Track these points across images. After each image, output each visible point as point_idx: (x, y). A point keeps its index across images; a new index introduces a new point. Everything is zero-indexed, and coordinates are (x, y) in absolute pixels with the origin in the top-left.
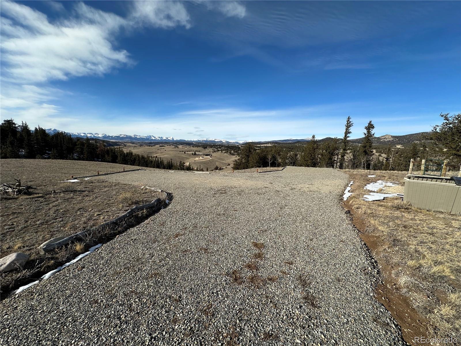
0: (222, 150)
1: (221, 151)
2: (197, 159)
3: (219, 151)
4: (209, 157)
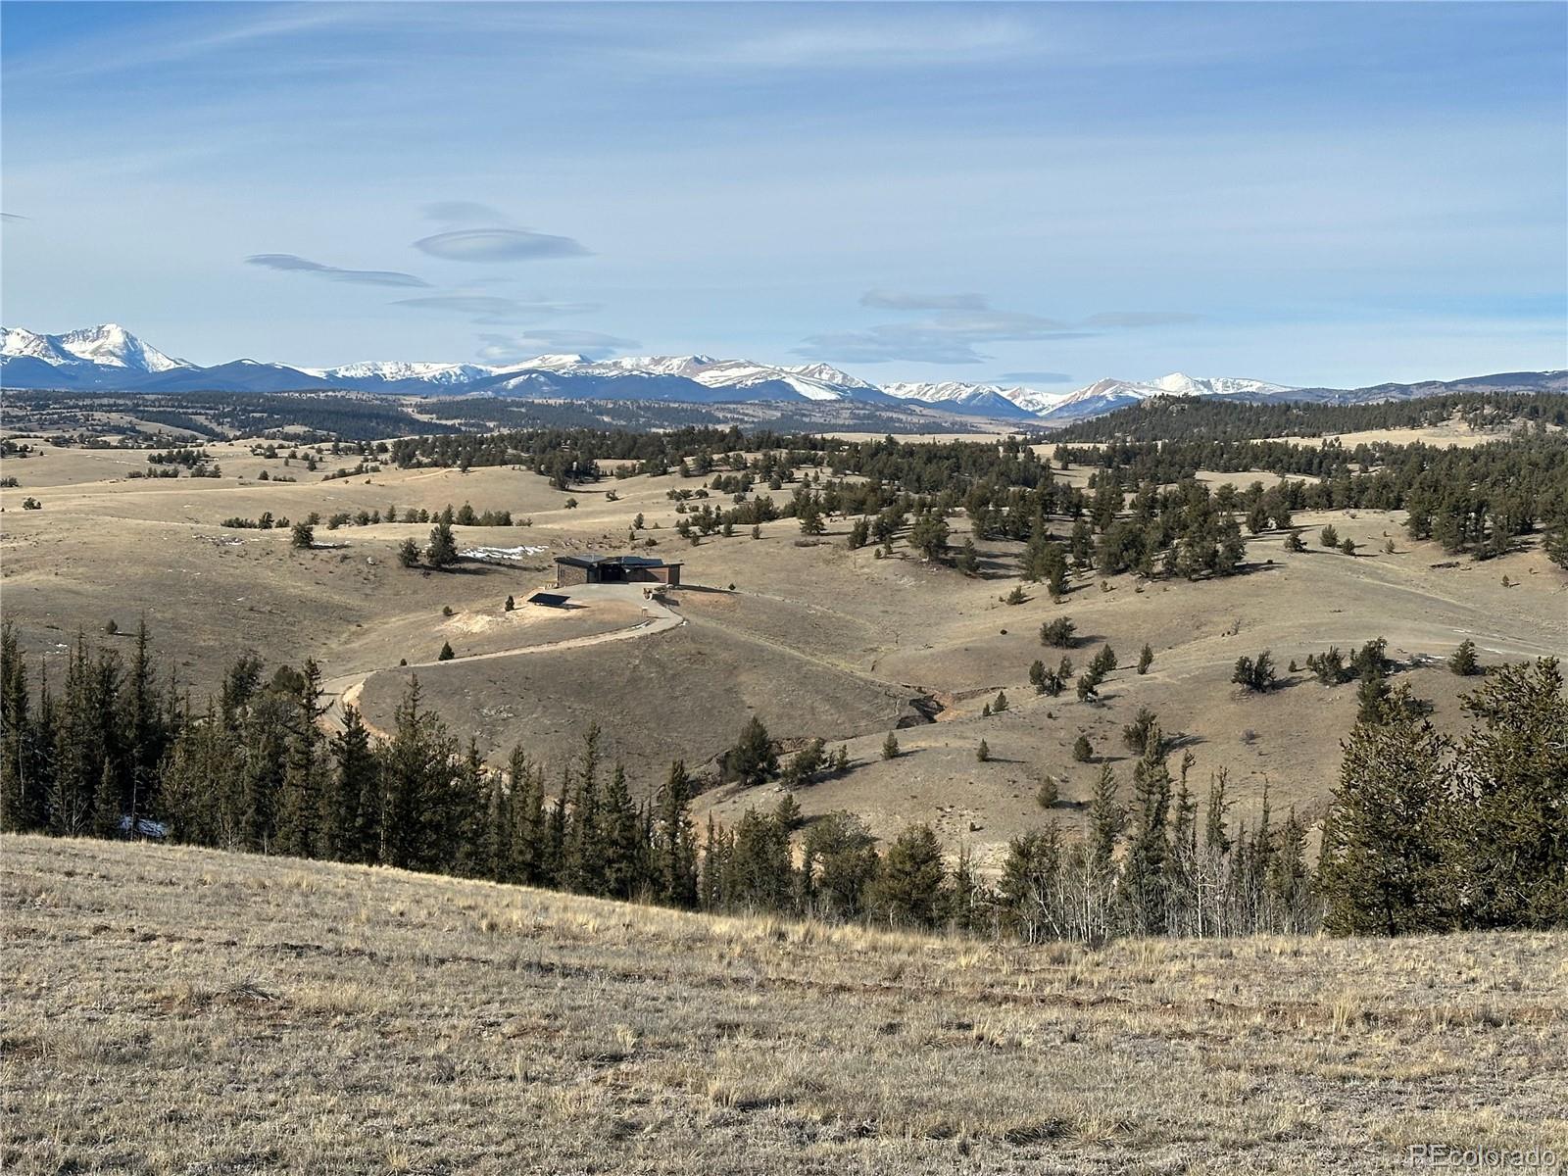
0: (804, 508)
1: (791, 511)
2: (479, 624)
3: (765, 512)
4: (632, 595)
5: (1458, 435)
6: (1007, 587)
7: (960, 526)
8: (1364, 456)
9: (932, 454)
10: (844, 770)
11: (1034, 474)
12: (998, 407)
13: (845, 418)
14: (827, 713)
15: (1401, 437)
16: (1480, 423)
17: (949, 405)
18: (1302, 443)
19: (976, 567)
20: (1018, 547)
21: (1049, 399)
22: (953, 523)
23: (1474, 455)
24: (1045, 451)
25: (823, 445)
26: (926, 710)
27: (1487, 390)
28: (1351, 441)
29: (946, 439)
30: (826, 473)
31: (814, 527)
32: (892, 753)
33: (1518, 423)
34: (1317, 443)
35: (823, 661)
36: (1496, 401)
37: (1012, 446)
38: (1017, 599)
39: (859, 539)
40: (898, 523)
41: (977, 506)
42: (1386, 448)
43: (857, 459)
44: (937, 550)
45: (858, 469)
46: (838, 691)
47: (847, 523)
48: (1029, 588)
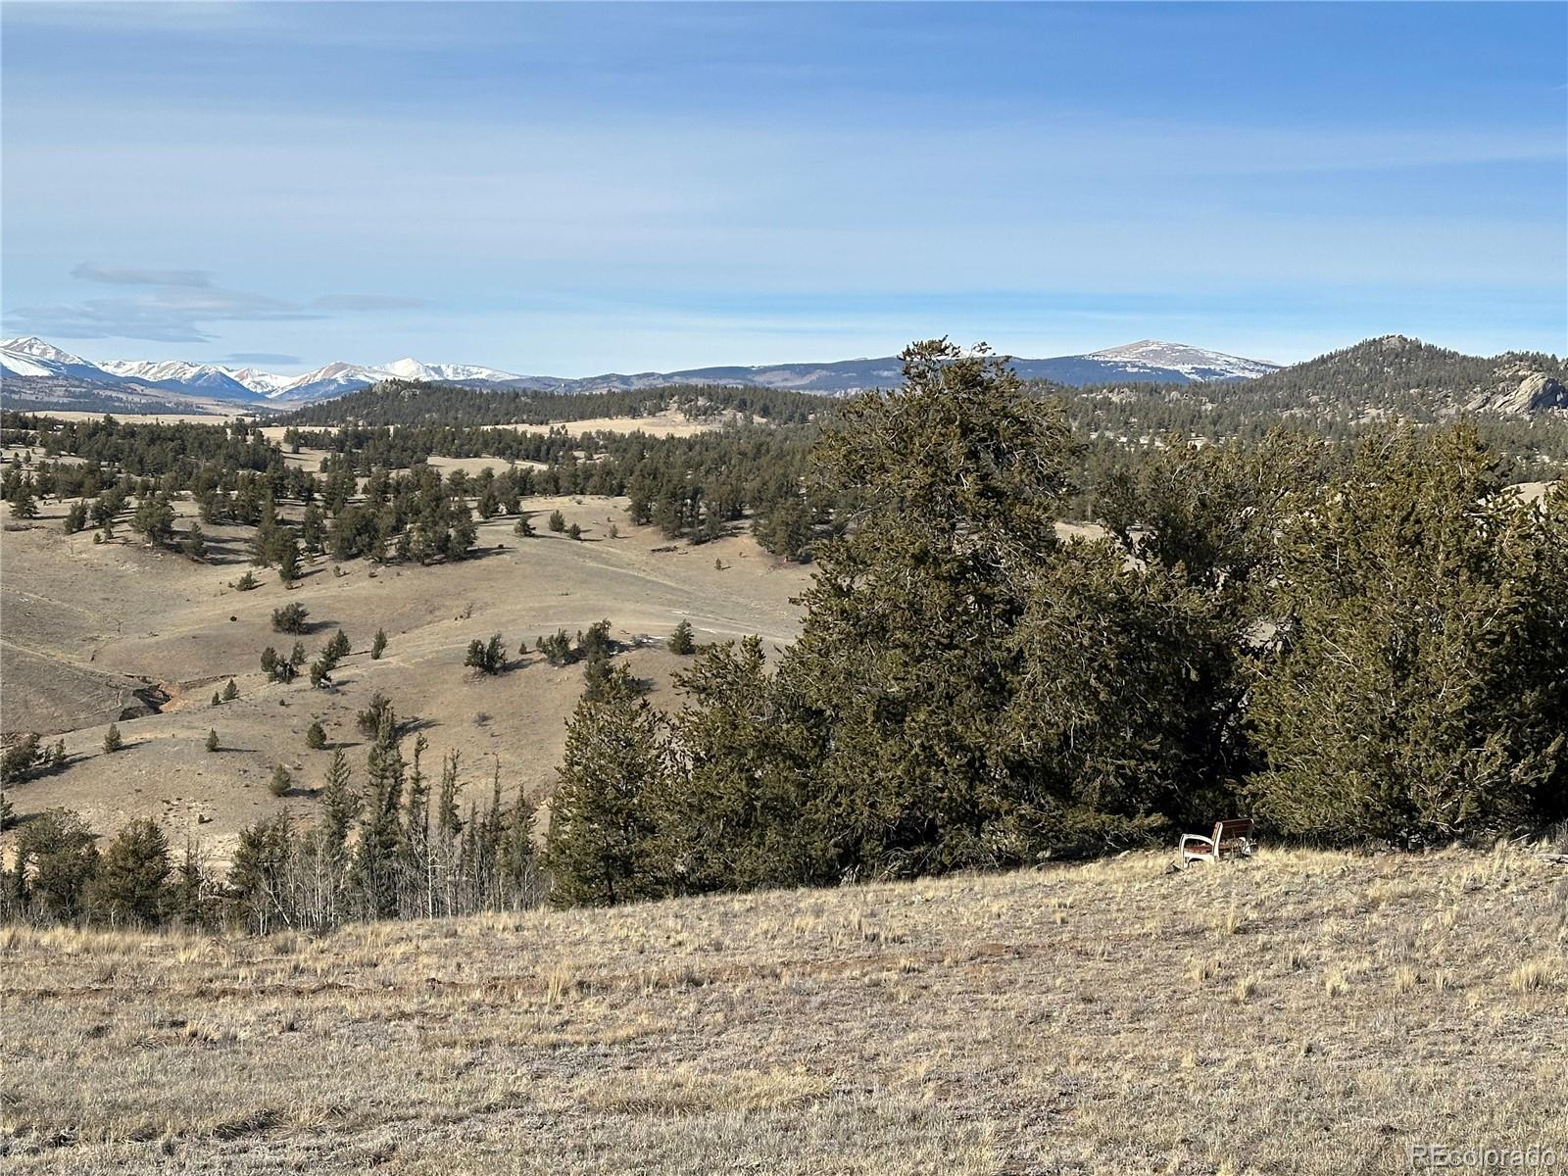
0: (14, 490)
5: (674, 425)
6: (237, 573)
7: (187, 510)
8: (588, 443)
9: (156, 435)
10: (61, 765)
11: (264, 457)
12: (225, 388)
13: (59, 395)
14: (42, 707)
15: (623, 426)
16: (694, 413)
17: (172, 385)
18: (531, 430)
19: (202, 552)
20: (248, 532)
21: (279, 382)
22: (179, 507)
23: (689, 444)
24: (275, 434)
25: (35, 423)
26: (151, 700)
27: (700, 382)
28: (576, 429)
29: (170, 420)
30: (39, 454)
31: (25, 511)
32: (114, 746)
33: (728, 414)
34: (544, 430)
35: (37, 652)
36: (709, 393)
37: (240, 428)
38: (248, 584)
39: (76, 523)
40: (118, 507)
41: (205, 490)
42: (610, 437)
43: (73, 439)
44: (161, 534)
45: (75, 450)
46: (55, 684)
47: (64, 507)
48: (259, 573)
